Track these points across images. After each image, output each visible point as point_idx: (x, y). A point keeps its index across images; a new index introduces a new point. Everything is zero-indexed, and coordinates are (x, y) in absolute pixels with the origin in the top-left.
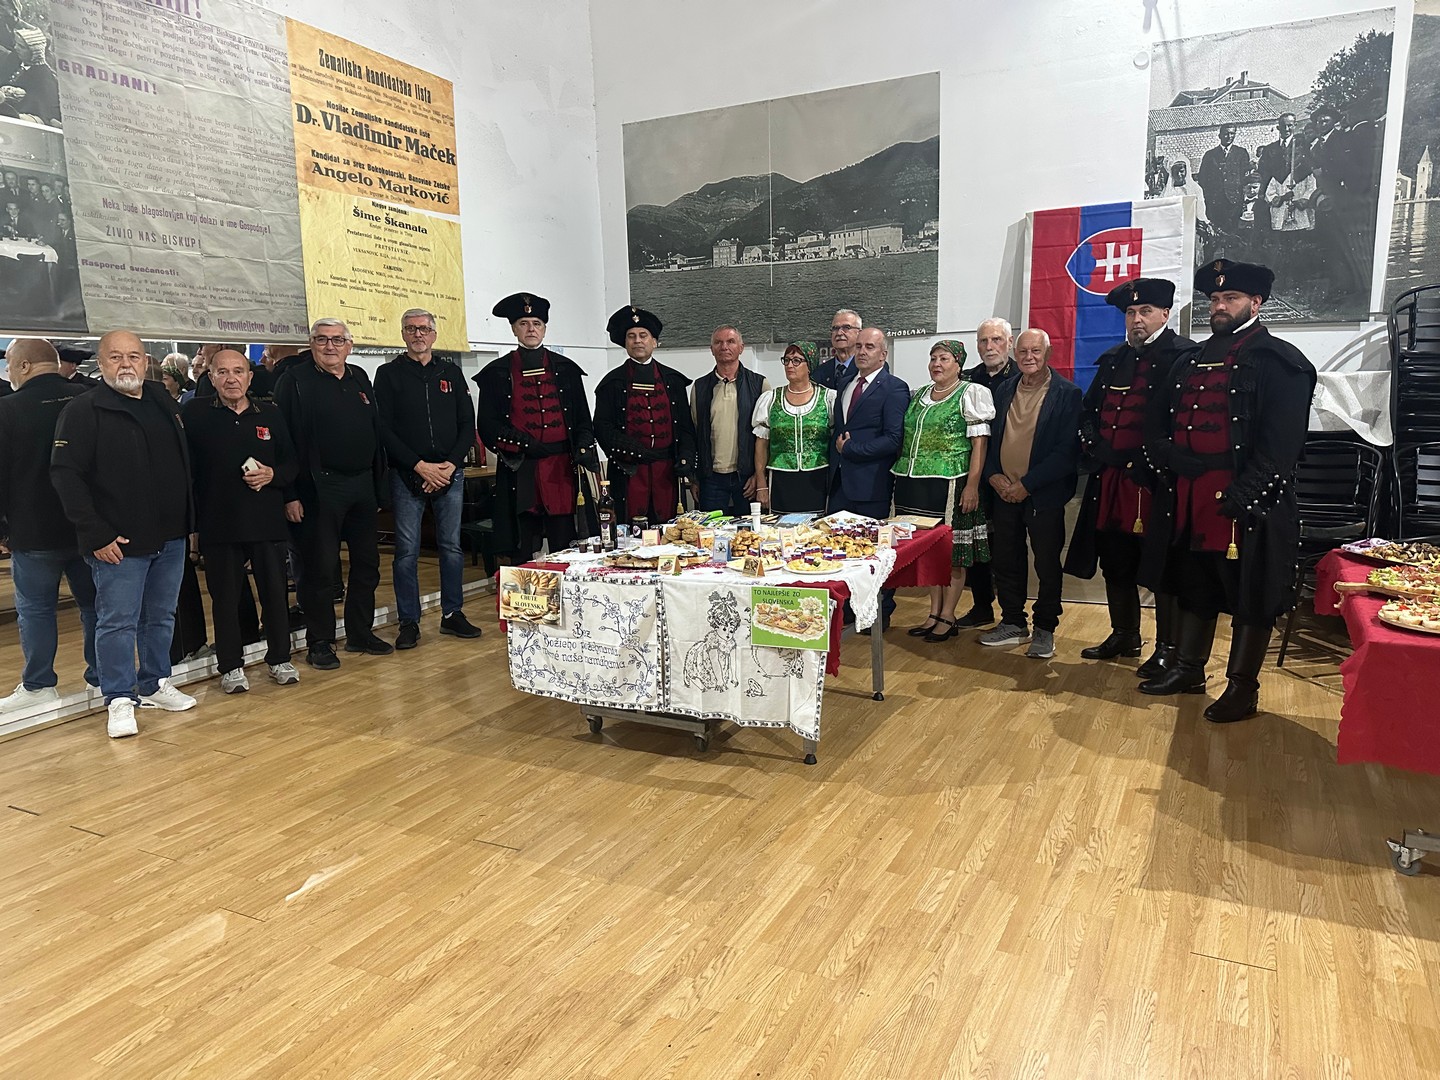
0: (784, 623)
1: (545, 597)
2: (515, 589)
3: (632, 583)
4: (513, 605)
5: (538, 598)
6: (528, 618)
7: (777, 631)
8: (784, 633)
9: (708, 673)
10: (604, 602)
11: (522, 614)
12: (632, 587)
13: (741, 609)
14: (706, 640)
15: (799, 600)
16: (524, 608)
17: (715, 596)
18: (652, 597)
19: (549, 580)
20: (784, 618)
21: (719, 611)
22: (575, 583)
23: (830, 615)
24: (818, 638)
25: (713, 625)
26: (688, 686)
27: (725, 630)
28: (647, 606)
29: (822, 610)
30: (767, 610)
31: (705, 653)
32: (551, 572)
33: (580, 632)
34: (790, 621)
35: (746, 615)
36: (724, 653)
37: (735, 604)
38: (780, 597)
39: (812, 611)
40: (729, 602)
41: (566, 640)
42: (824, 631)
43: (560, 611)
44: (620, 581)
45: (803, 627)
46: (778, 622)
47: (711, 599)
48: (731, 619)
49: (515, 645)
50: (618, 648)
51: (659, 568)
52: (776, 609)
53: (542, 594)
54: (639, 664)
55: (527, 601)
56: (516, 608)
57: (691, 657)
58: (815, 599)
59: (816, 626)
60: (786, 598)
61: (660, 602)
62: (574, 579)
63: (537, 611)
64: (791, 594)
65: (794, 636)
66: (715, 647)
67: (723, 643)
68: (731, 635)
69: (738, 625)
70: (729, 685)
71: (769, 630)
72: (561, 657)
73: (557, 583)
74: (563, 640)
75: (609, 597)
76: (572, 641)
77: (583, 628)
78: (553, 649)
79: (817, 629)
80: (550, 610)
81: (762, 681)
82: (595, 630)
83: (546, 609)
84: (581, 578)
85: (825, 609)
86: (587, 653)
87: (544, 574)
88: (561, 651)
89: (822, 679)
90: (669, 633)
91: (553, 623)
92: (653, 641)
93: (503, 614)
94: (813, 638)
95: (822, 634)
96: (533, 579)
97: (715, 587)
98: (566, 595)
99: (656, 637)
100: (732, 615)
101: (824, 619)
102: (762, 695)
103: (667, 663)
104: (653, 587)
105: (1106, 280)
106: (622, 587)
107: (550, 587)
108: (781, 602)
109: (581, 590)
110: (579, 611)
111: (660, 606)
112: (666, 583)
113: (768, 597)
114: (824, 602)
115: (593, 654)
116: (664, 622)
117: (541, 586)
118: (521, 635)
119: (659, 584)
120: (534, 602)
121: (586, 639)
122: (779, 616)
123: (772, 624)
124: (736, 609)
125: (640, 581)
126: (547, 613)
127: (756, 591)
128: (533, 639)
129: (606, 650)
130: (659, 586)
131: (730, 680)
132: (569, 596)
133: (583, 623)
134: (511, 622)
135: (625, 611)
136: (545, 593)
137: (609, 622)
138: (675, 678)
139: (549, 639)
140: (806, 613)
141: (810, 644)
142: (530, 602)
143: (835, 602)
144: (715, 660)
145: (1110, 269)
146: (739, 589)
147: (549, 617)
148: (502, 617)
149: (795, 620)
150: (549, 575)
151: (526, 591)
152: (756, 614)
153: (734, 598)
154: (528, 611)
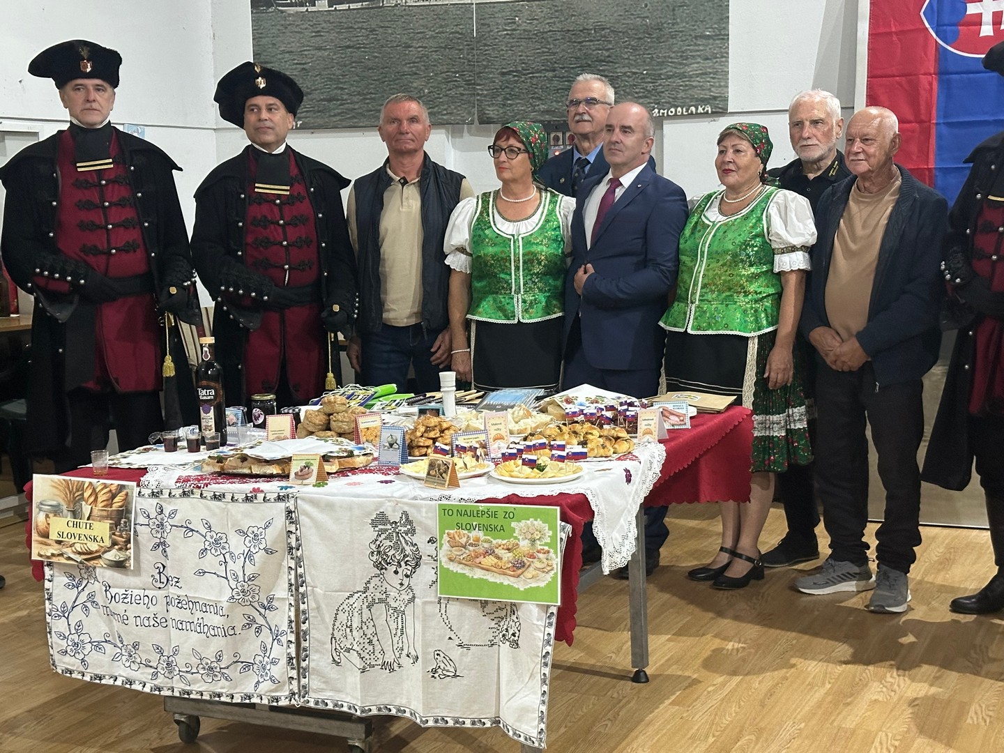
0: (489, 561)
1: (106, 525)
2: (56, 511)
3: (248, 499)
4: (54, 536)
5: (96, 525)
6: (79, 558)
7: (478, 574)
8: (490, 578)
9: (370, 642)
10: (203, 531)
11: (68, 552)
12: (248, 506)
13: (420, 539)
14: (366, 589)
15: (513, 524)
16: (73, 540)
17: (381, 519)
18: (280, 521)
19: (114, 496)
20: (489, 552)
21: (387, 543)
22: (154, 501)
23: (560, 547)
24: (542, 585)
25: (379, 566)
26: (338, 664)
27: (396, 572)
28: (271, 536)
29: (548, 540)
30: (463, 541)
31: (365, 611)
32: (116, 482)
33: (164, 579)
34: (498, 558)
35: (430, 549)
36: (395, 609)
37: (413, 531)
38: (484, 520)
39: (533, 541)
40: (403, 529)
41: (141, 593)
42: (552, 574)
43: (131, 545)
44: (229, 497)
45: (519, 566)
46: (481, 559)
47: (374, 524)
48: (405, 556)
49: (58, 601)
50: (225, 605)
51: (292, 475)
52: (478, 540)
53: (102, 518)
54: (259, 630)
55: (76, 531)
56: (59, 542)
57: (343, 617)
58: (538, 523)
59: (539, 565)
60: (493, 521)
61: (293, 529)
62: (153, 495)
63: (94, 547)
64: (501, 515)
65: (506, 581)
66: (381, 601)
67: (393, 594)
68: (406, 581)
69: (417, 565)
70: (405, 661)
71: (467, 571)
72: (131, 620)
73: (127, 501)
74: (136, 592)
75: (212, 522)
76: (150, 593)
77: (170, 572)
78: (119, 608)
79: (542, 570)
80: (114, 543)
81: (456, 653)
82: (188, 574)
83: (108, 543)
84: (166, 493)
85: (554, 537)
86: (175, 613)
87: (105, 486)
88: (133, 610)
89: (549, 649)
90: (308, 579)
91: (119, 565)
92: (281, 591)
93: (37, 552)
94: (534, 585)
95: (549, 577)
96: (86, 495)
97: (381, 504)
98: (141, 520)
99: (287, 585)
100: (408, 549)
101: (552, 554)
102: (455, 676)
103: (304, 627)
104: (282, 505)
105: (981, 35)
106: (231, 506)
107: (115, 507)
108: (487, 528)
109: (166, 512)
110: (162, 545)
111: (293, 537)
112: (303, 499)
113: (465, 520)
114: (552, 527)
115: (184, 615)
116: (299, 561)
117: (100, 505)
118: (67, 586)
119: (292, 501)
120: (88, 532)
121: (173, 591)
122: (481, 550)
123: (471, 562)
124: (415, 539)
125: (260, 496)
126: (110, 549)
127: (446, 511)
128: (87, 592)
129: (206, 607)
130: (291, 504)
131: (405, 652)
132: (146, 521)
133: (168, 564)
134: (50, 564)
135: (237, 544)
136: (106, 518)
137: (211, 562)
138: (317, 651)
139: (113, 591)
140: (524, 545)
141: (530, 594)
142: (83, 531)
143: (569, 527)
144: (380, 622)
145: (987, 18)
146: (418, 508)
147: (113, 555)
148: (35, 557)
149: (507, 556)
150: (113, 488)
151: (75, 514)
152: (446, 547)
153: (410, 523)
154: (78, 547)
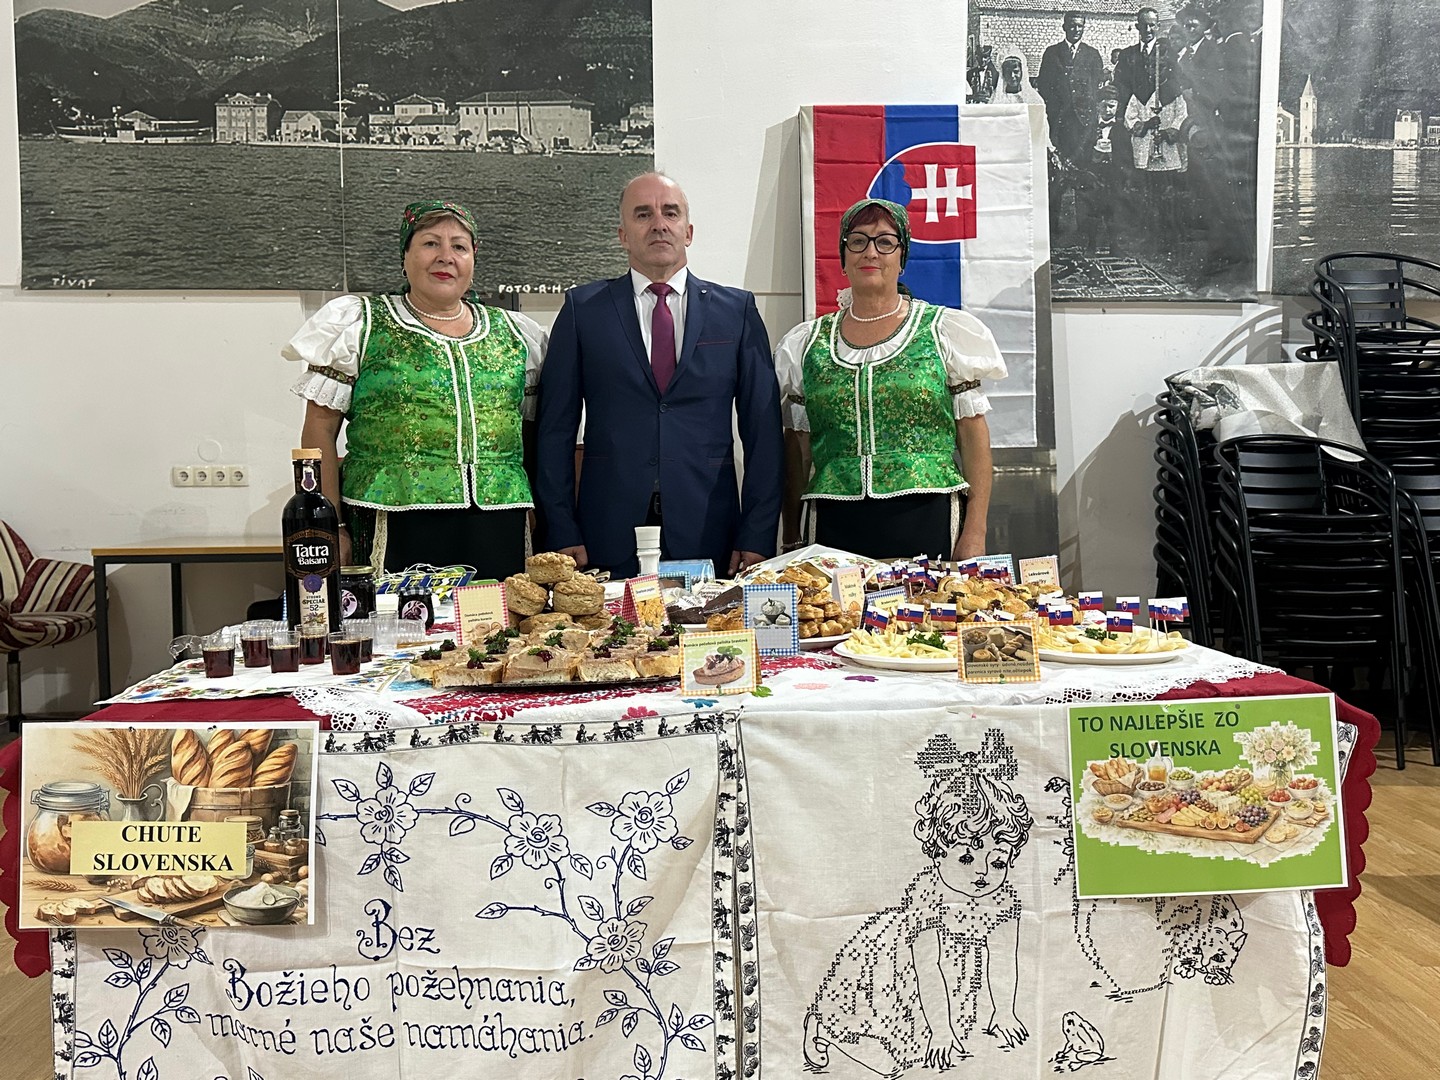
0: (1190, 815)
1: (239, 827)
2: (91, 806)
3: (618, 734)
4: (82, 864)
5: (206, 829)
6: (160, 913)
7: (1166, 845)
8: (1194, 850)
9: (908, 1016)
10: (502, 815)
11: (131, 901)
12: (620, 748)
13: (1029, 784)
14: (907, 902)
15: (1238, 737)
16: (141, 872)
17: (939, 750)
18: (708, 777)
19: (257, 757)
20: (1192, 798)
21: (951, 799)
22: (372, 760)
23: (1339, 771)
24: (1306, 851)
25: (933, 851)
26: (817, 1069)
27: (966, 859)
28: (691, 808)
29: (1314, 761)
30: (1128, 779)
31: (903, 949)
32: (263, 726)
33: (386, 937)
34: (1210, 808)
35: (1054, 803)
36: (959, 938)
37: (1012, 770)
38: (1174, 734)
39: (1281, 767)
40: (990, 767)
41: (327, 974)
42: (1325, 826)
43: (311, 868)
44: (569, 734)
45: (1255, 821)
46: (1171, 814)
47: (924, 761)
48: (994, 823)
49: (89, 1022)
50: (569, 978)
52: (1160, 775)
53: (224, 812)
54: (631, 1022)
55: (152, 849)
56: (99, 881)
57: (850, 970)
58: (1289, 730)
59: (1297, 813)
60: (1194, 735)
61: (731, 790)
62: (368, 744)
63: (203, 881)
64: (1209, 720)
65: (1230, 853)
66: (931, 923)
67: (955, 905)
68: (995, 877)
69: (1022, 838)
70: (977, 1043)
71: (1140, 842)
72: (305, 1041)
73: (294, 764)
74: (311, 975)
75: (523, 791)
76: (350, 973)
77: (400, 919)
78: (273, 1017)
79: (1304, 822)
80: (261, 869)
81: (1103, 1013)
82: (458, 921)
83: (242, 868)
84: (403, 740)
85: (1325, 755)
86: (415, 1008)
87: (233, 737)
88: (306, 1017)
89: (1321, 977)
90: (762, 893)
91: (276, 919)
92: (693, 927)
93: (33, 907)
94: (1289, 854)
95: (1319, 835)
96: (177, 761)
97: (938, 718)
98: (336, 804)
99: (708, 915)
100: (1002, 809)
101: (1322, 788)
102: (1102, 1060)
103: (749, 1001)
104: (709, 741)
105: (928, 221)
106: (582, 755)
107: (263, 782)
108: (1178, 750)
109: (403, 782)
110: (386, 860)
111: (731, 806)
112: (756, 723)
113: (1129, 737)
114: (1321, 735)
115: (449, 1012)
116: (742, 858)
117: (219, 783)
118: (113, 981)
119: (730, 732)
120: (185, 849)
121: (411, 962)
122: (1168, 795)
123: (1153, 820)
124: (1017, 786)
125: (651, 726)
126: (247, 884)
127: (1086, 722)
128: (163, 986)
129: (508, 988)
130: (729, 736)
131: (983, 1021)
132: (350, 807)
133: (397, 899)
134: (65, 937)
135: (589, 836)
136: (239, 810)
137: (525, 883)
138: (775, 1049)
139: (253, 979)
140: (1263, 776)
141: (1280, 874)
142: (170, 847)
143: (1354, 730)
145: (932, 204)
146: (1026, 721)
147: (259, 895)
148: (27, 921)
149: (1226, 803)
150: (255, 740)
151: (143, 809)
152: (1089, 795)
153: (1007, 752)
154: (157, 887)
